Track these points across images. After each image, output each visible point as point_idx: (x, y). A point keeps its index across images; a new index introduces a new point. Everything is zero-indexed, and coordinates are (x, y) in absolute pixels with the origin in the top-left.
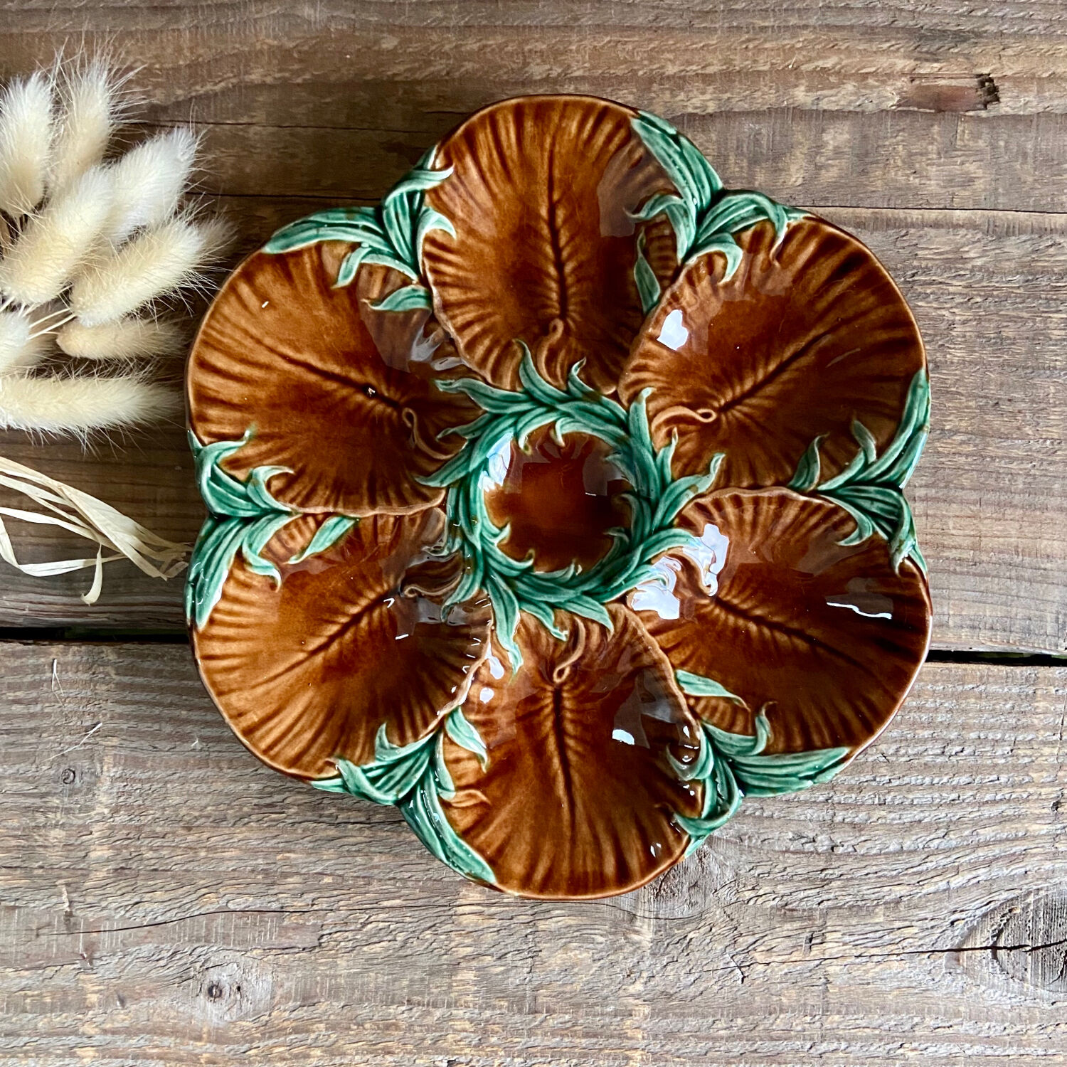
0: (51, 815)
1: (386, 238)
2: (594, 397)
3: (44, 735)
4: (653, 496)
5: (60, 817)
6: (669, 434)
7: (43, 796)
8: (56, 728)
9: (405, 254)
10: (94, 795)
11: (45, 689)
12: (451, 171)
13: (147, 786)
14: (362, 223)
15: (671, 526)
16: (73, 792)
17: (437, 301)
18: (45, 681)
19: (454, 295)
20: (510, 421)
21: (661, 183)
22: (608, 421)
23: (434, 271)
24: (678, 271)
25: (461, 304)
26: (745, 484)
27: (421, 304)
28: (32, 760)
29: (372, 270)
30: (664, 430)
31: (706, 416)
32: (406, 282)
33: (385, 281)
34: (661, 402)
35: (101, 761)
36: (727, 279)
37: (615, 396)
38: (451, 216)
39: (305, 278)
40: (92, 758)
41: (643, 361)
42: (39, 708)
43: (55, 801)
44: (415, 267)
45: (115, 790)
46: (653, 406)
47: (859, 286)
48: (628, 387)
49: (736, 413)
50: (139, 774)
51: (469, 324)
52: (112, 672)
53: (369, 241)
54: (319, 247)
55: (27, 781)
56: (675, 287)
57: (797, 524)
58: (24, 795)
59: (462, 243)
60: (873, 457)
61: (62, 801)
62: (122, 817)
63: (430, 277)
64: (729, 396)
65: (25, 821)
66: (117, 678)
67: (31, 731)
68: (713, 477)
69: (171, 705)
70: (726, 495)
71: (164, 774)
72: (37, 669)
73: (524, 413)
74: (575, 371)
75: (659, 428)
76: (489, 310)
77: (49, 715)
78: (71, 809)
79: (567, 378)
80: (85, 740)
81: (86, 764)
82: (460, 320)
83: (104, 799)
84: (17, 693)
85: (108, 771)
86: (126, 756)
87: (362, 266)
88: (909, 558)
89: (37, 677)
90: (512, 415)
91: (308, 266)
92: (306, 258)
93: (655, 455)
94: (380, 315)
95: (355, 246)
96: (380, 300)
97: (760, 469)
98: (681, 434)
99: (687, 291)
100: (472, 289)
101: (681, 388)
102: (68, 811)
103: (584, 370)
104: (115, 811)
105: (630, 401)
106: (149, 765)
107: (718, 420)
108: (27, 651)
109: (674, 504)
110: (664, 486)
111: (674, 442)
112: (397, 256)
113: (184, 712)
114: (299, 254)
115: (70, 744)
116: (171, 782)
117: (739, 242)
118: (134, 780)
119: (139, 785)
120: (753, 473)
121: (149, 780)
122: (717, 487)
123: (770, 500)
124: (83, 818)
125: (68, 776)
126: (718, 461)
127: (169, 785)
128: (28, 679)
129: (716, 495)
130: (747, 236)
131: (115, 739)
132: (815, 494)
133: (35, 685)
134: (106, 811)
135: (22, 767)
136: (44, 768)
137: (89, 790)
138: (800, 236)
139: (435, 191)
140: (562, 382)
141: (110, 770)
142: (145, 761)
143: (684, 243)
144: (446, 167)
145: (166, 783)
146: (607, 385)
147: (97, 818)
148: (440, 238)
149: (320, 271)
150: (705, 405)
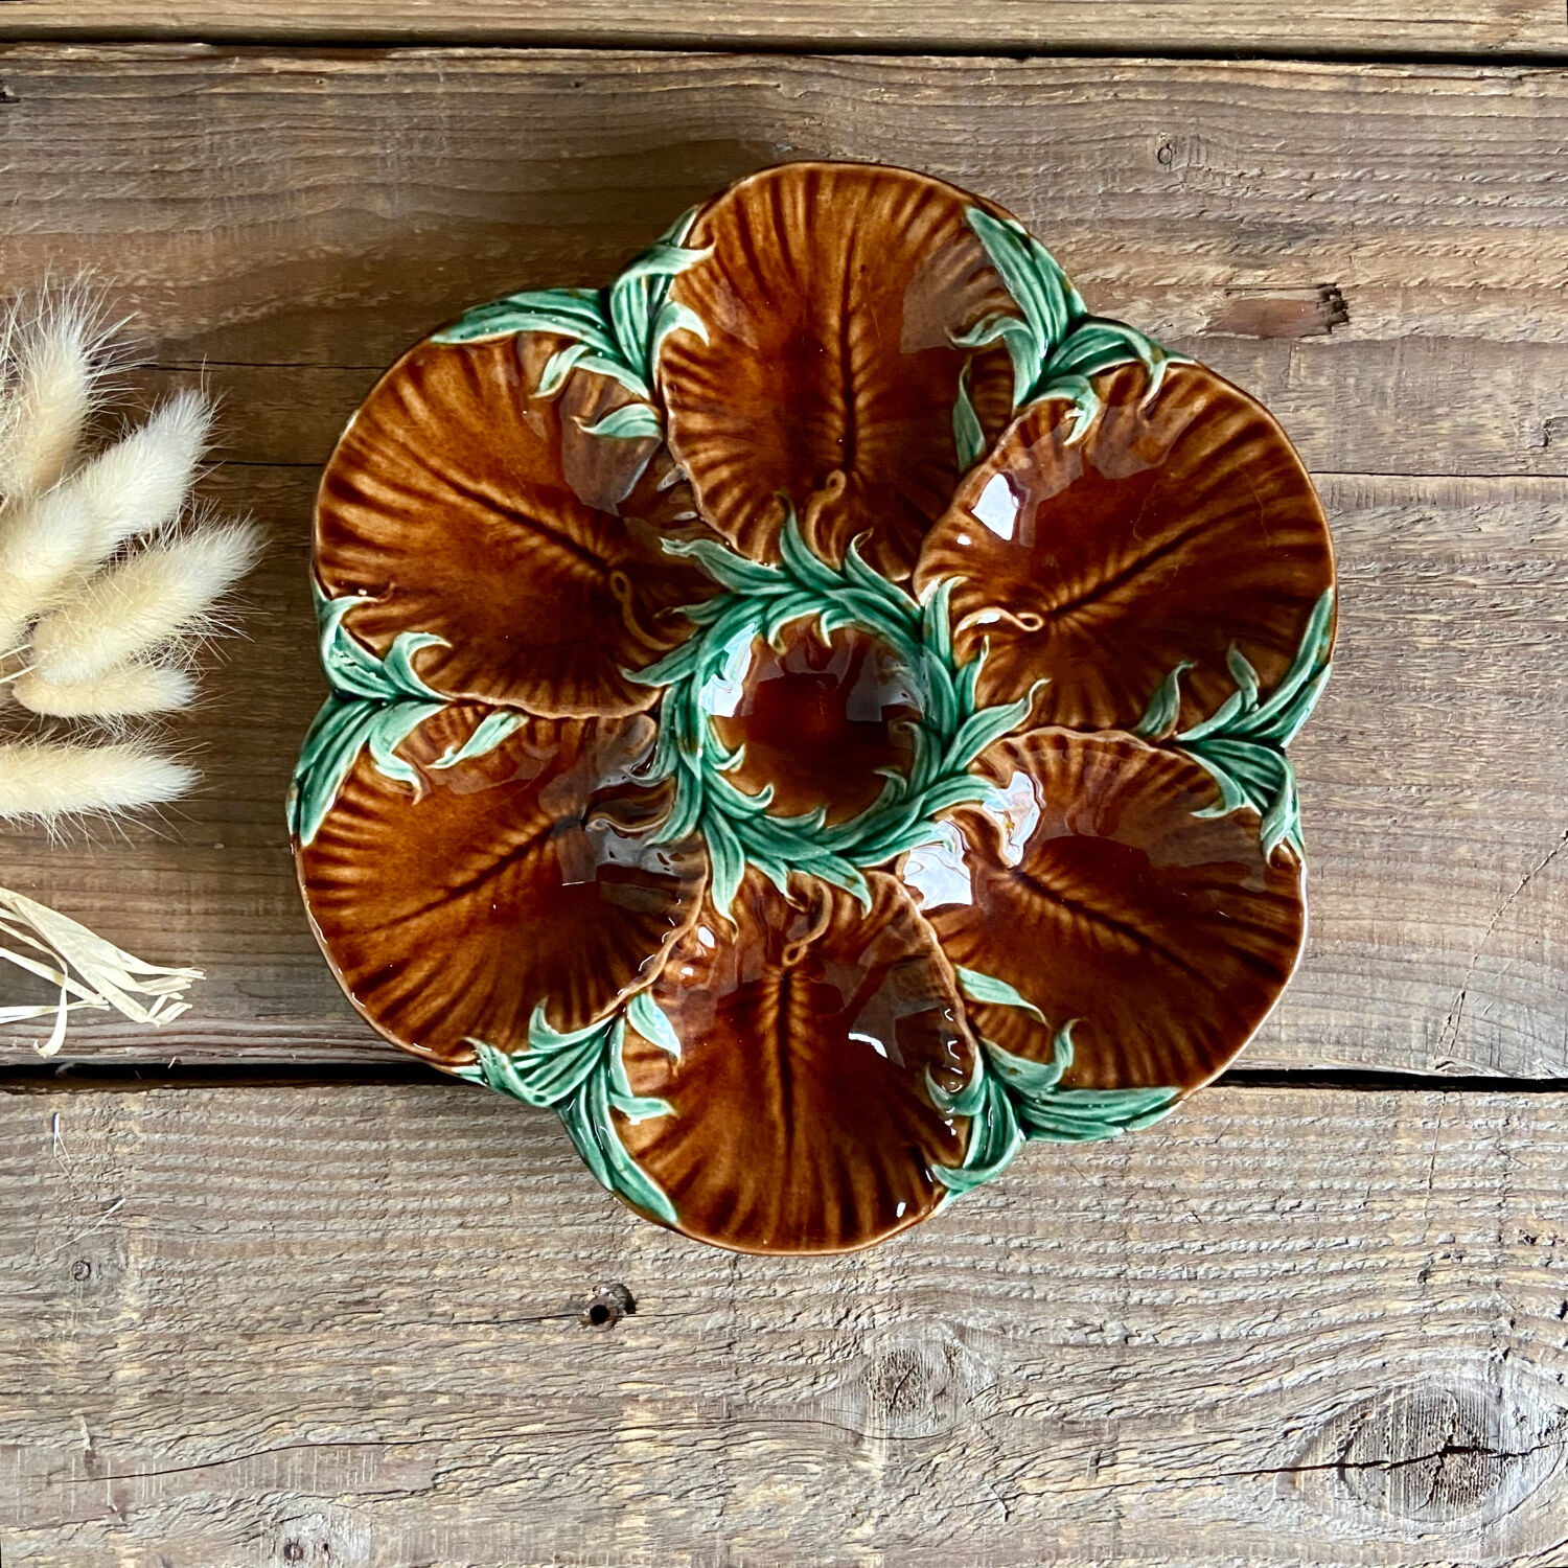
0: (60, 1324)
3: (45, 1216)
5: (72, 1326)
7: (46, 1298)
8: (62, 1207)
10: (118, 1295)
11: (45, 1153)
13: (190, 1281)
16: (88, 1293)
18: (44, 1143)
28: (29, 1250)
35: (125, 1250)
40: (112, 1245)
42: (36, 1179)
43: (65, 1304)
45: (146, 1288)
50: (178, 1265)
52: (137, 1129)
55: (25, 1278)
58: (21, 1297)
61: (75, 1305)
62: (157, 1324)
65: (24, 1331)
66: (144, 1137)
67: (28, 1211)
69: (219, 1170)
71: (213, 1265)
72: (32, 1127)
77: (51, 1189)
78: (87, 1314)
80: (103, 1221)
81: (106, 1253)
83: (132, 1300)
84: (7, 1161)
85: (136, 1262)
86: (160, 1241)
89: (33, 1138)
102: (82, 1317)
104: (148, 1315)
106: (192, 1252)
108: (18, 1103)
113: (238, 1180)
115: (82, 1227)
116: (225, 1274)
118: (172, 1273)
119: (180, 1281)
121: (192, 1273)
124: (104, 1326)
125: (81, 1270)
127: (220, 1280)
128: (21, 1140)
131: (143, 1219)
133: (28, 1150)
134: (135, 1316)
135: (18, 1260)
136: (48, 1260)
137: (111, 1289)
141: (138, 1261)
142: (185, 1248)
145: (216, 1276)
147: (122, 1326)
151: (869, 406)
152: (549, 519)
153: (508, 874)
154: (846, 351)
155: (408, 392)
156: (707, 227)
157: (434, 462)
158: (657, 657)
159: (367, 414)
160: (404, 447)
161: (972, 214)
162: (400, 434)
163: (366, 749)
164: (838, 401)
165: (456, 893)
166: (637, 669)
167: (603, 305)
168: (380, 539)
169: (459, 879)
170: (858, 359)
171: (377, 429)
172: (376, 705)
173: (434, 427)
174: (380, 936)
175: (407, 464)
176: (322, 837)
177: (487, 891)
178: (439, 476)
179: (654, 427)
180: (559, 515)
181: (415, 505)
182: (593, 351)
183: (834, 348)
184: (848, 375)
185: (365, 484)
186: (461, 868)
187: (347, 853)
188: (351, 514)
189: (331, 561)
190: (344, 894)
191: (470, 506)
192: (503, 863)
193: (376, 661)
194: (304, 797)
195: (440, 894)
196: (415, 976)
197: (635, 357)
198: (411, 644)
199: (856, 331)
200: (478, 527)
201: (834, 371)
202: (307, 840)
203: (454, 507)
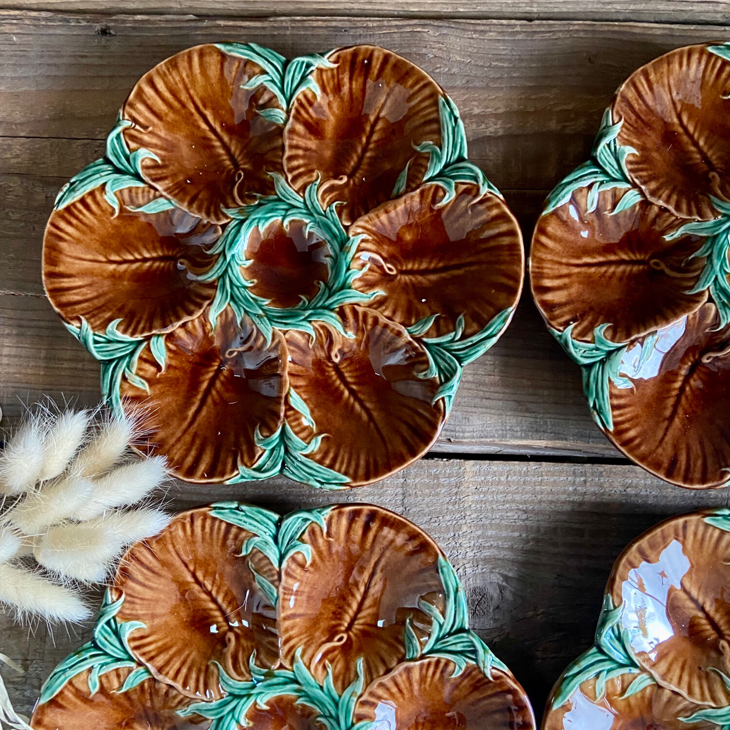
1: (106, 654)
2: (270, 675)
4: (333, 713)
6: (324, 667)
9: (122, 655)
12: (123, 596)
14: (88, 655)
15: (353, 725)
17: (153, 670)
19: (161, 660)
20: (230, 717)
21: (244, 534)
22: (285, 683)
23: (143, 654)
24: (279, 574)
25: (167, 663)
26: (382, 672)
27: (146, 676)
29: (107, 676)
30: (320, 668)
31: (341, 639)
32: (130, 671)
33: (118, 676)
34: (310, 652)
36: (309, 562)
37: (281, 667)
38: (137, 618)
39: (71, 702)
41: (287, 635)
44: (131, 659)
46: (306, 658)
47: (380, 528)
48: (286, 656)
49: (357, 626)
51: (178, 671)
53: (96, 662)
54: (70, 683)
56: (283, 583)
57: (423, 679)
59: (152, 627)
60: (442, 620)
63: (142, 660)
64: (347, 618)
68: (362, 678)
70: (374, 686)
73: (234, 709)
74: (252, 662)
75: (316, 669)
76: (187, 652)
79: (249, 671)
82: (172, 673)
87: (100, 677)
88: (493, 668)
90: (228, 713)
91: (70, 695)
92: (66, 692)
93: (321, 688)
94: (126, 693)
95: (90, 670)
96: (121, 686)
97: (386, 658)
98: (332, 661)
99: (290, 581)
100: (171, 647)
101: (318, 634)
103: (257, 658)
105: (292, 664)
107: (349, 638)
109: (347, 712)
110: (337, 704)
111: (330, 671)
112: (118, 660)
114: (61, 692)
117: (303, 541)
120: (384, 662)
122: (367, 684)
123: (400, 674)
126: (360, 664)
129: (369, 690)
130: (306, 537)
132: (423, 657)
138: (334, 521)
139: (120, 612)
140: (248, 676)
143: (274, 558)
144: (120, 596)
146: (273, 662)
148: (137, 635)
149: (78, 693)
150: (337, 633)
151: (706, 143)
152: (613, 258)
153: (683, 400)
154: (685, 129)
155: (544, 239)
156: (618, 113)
157: (564, 260)
158: (697, 279)
159: (534, 256)
160: (552, 261)
161: (710, 49)
162: (549, 257)
163: (610, 381)
164: (692, 148)
165: (671, 419)
166: (691, 288)
167: (596, 164)
168: (563, 300)
169: (668, 413)
170: (691, 129)
171: (541, 260)
172: (602, 362)
173: (558, 247)
174: (660, 450)
175: (556, 266)
176: (616, 424)
177: (680, 411)
178: (568, 265)
179: (639, 196)
180: (615, 254)
181: (566, 281)
182: (602, 183)
183: (680, 130)
184: (691, 137)
185: (547, 283)
186: (665, 408)
187: (626, 425)
188: (549, 297)
189: (553, 318)
190: (637, 442)
191: (583, 269)
192: (679, 397)
193: (592, 345)
194: (600, 412)
195: (666, 423)
196: (683, 458)
197: (617, 175)
198: (600, 331)
199: (685, 119)
200: (590, 276)
201: (685, 138)
202: (611, 428)
203: (579, 273)
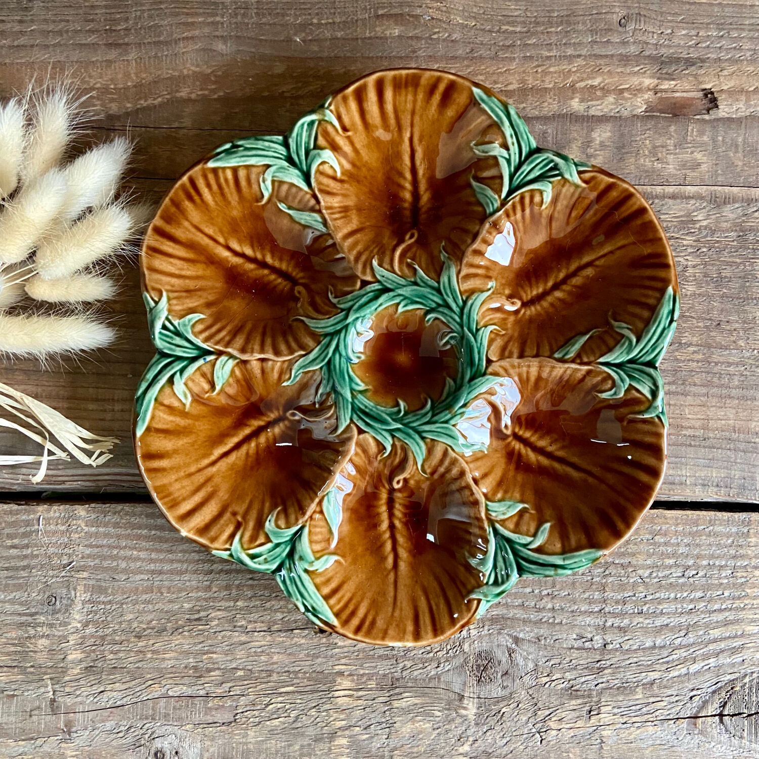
0: (39, 629)
3: (33, 571)
5: (45, 630)
7: (32, 615)
8: (42, 566)
10: (70, 614)
11: (34, 537)
13: (108, 607)
16: (55, 612)
18: (34, 531)
28: (24, 589)
35: (75, 589)
40: (68, 587)
42: (29, 551)
43: (42, 619)
45: (85, 610)
50: (102, 598)
52: (83, 525)
55: (21, 604)
58: (19, 614)
61: (47, 619)
62: (90, 630)
65: (20, 633)
66: (86, 529)
67: (24, 568)
69: (125, 547)
71: (121, 598)
72: (28, 523)
77: (37, 556)
78: (54, 624)
80: (63, 574)
81: (64, 591)
83: (77, 617)
84: (14, 541)
85: (80, 596)
86: (93, 585)
89: (28, 529)
102: (51, 626)
104: (86, 625)
106: (110, 591)
108: (21, 510)
113: (135, 553)
115: (53, 577)
116: (126, 603)
118: (99, 603)
119: (103, 606)
121: (110, 602)
124: (62, 630)
125: (51, 600)
127: (124, 606)
128: (22, 530)
131: (85, 573)
133: (25, 535)
134: (79, 625)
135: (17, 594)
136: (34, 595)
137: (67, 610)
141: (81, 595)
142: (106, 589)
145: (122, 604)
147: (72, 630)
